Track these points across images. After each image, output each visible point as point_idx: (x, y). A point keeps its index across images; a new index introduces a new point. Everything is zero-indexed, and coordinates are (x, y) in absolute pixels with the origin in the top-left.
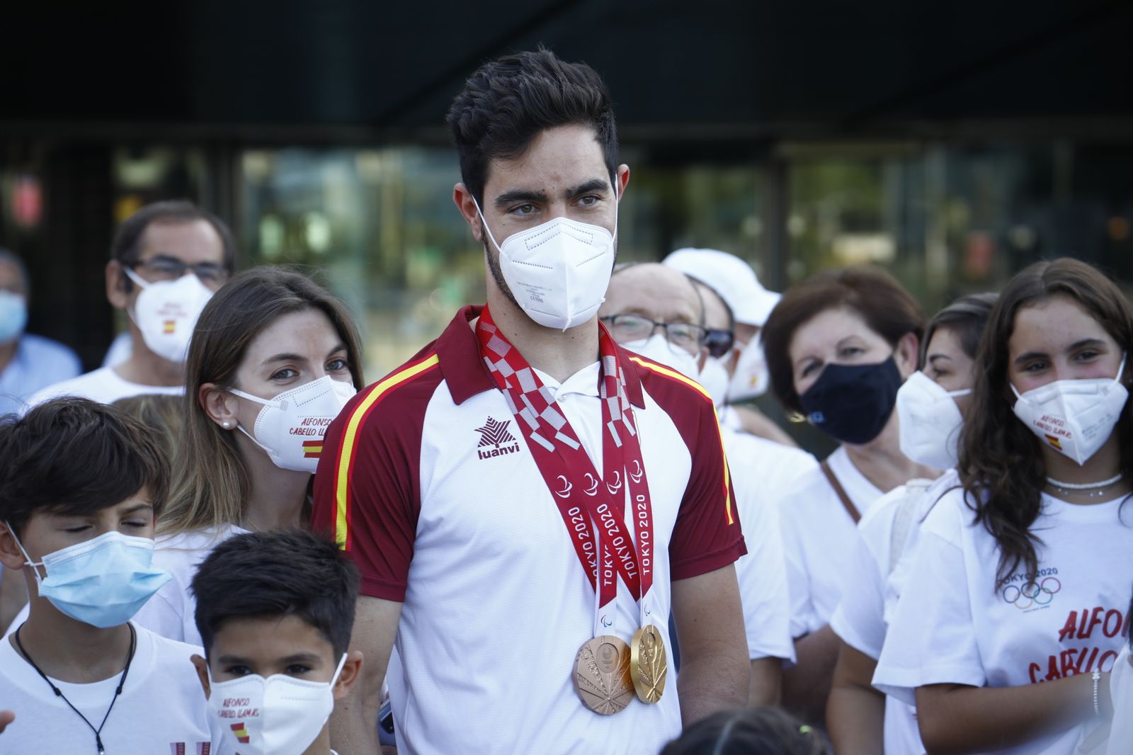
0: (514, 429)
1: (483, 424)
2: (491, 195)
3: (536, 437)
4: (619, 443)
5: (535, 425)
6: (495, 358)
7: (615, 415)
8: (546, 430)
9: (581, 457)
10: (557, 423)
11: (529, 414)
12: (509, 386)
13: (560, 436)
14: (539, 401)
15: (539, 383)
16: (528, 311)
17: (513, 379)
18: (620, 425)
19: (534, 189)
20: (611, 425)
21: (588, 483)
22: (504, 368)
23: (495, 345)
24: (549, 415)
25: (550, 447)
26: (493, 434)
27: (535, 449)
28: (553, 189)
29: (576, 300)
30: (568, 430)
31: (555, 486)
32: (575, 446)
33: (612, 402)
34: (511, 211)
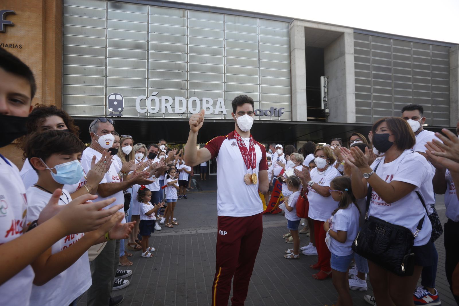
0: (237, 144)
1: (232, 142)
2: (237, 112)
3: (239, 145)
4: (252, 148)
5: (240, 143)
6: (235, 135)
7: (251, 144)
8: (241, 144)
9: (246, 148)
10: (243, 143)
11: (239, 142)
12: (237, 138)
13: (243, 145)
14: (241, 140)
15: (241, 138)
16: (241, 129)
17: (238, 138)
18: (252, 146)
19: (243, 111)
20: (251, 145)
21: (247, 152)
22: (236, 136)
23: (236, 134)
24: (242, 142)
25: (242, 146)
26: (233, 144)
27: (239, 146)
28: (246, 111)
29: (248, 126)
30: (244, 144)
31: (241, 152)
32: (245, 147)
33: (251, 142)
34: (239, 114)
